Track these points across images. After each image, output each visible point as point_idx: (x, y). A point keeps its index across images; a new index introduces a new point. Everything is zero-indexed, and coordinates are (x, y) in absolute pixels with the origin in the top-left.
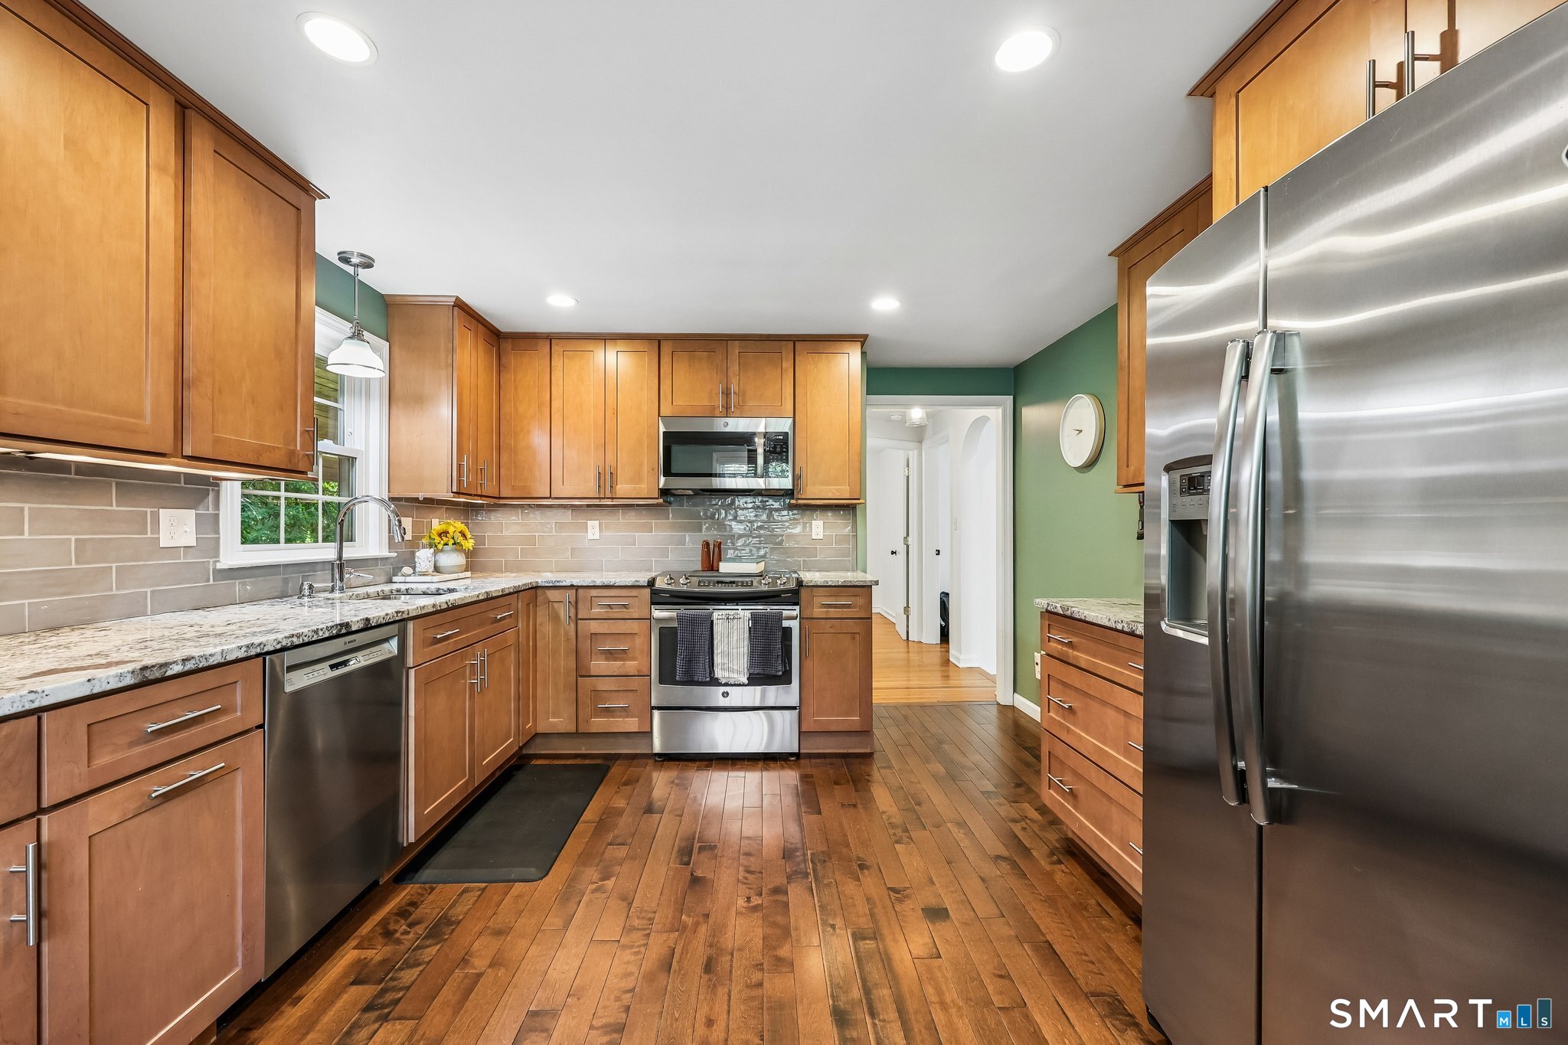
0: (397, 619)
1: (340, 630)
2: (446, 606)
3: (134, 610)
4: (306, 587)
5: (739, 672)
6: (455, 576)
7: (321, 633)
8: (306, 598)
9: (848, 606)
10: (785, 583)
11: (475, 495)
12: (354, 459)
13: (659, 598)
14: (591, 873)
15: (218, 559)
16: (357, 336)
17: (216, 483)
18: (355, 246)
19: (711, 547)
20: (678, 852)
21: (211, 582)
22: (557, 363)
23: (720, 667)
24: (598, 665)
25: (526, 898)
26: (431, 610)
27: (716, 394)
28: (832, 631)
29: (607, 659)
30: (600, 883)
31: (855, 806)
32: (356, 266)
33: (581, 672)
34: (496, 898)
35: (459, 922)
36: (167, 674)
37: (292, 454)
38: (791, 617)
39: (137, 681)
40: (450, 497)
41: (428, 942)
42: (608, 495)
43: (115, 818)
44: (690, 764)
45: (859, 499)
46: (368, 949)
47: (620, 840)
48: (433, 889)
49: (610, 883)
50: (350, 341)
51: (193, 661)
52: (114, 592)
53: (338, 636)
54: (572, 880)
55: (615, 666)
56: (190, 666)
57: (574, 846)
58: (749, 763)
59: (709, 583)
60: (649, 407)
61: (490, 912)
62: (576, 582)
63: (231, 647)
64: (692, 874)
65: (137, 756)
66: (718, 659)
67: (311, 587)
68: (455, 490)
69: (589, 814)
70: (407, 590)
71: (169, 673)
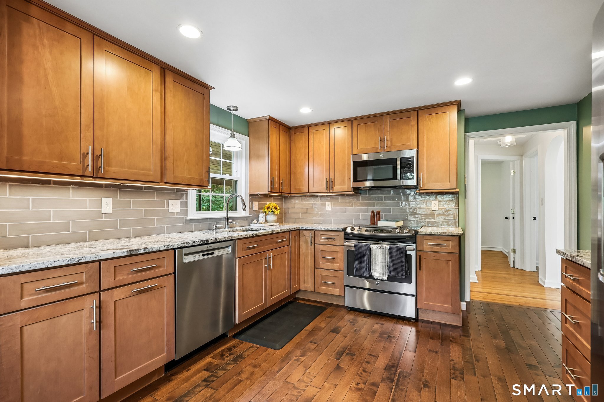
0: (229, 239)
1: (204, 242)
2: (252, 235)
3: (161, 232)
4: (214, 226)
5: (383, 274)
6: (272, 224)
7: (196, 243)
8: (214, 230)
9: (445, 246)
10: (408, 232)
11: (279, 193)
12: (237, 180)
13: (348, 236)
14: (298, 352)
15: (187, 216)
16: (233, 136)
17: (186, 191)
18: (231, 104)
19: (375, 214)
20: (337, 353)
21: (185, 224)
22: (311, 136)
23: (374, 271)
24: (323, 264)
25: (270, 355)
26: (245, 237)
27: (378, 142)
28: (434, 258)
29: (326, 262)
30: (299, 357)
31: (437, 352)
32: (233, 111)
33: (316, 266)
34: (260, 352)
35: (245, 358)
36: (138, 253)
37: (201, 180)
38: (411, 250)
39: (128, 254)
40: (267, 193)
41: (232, 363)
42: (331, 191)
43: (123, 297)
44: (361, 314)
45: (456, 189)
46: (214, 359)
47: (315, 341)
48: (243, 343)
49: (303, 359)
50: (231, 138)
51: (147, 249)
52: (155, 226)
53: (203, 244)
54: (290, 353)
55: (330, 266)
56: (146, 251)
57: (297, 339)
58: (389, 319)
59: (371, 231)
60: (348, 152)
61: (256, 357)
62: (314, 228)
63: (162, 246)
64: (338, 365)
65: (130, 278)
66: (373, 267)
67: (216, 226)
68: (269, 191)
69: (309, 327)
70: (251, 229)
71: (139, 253)
